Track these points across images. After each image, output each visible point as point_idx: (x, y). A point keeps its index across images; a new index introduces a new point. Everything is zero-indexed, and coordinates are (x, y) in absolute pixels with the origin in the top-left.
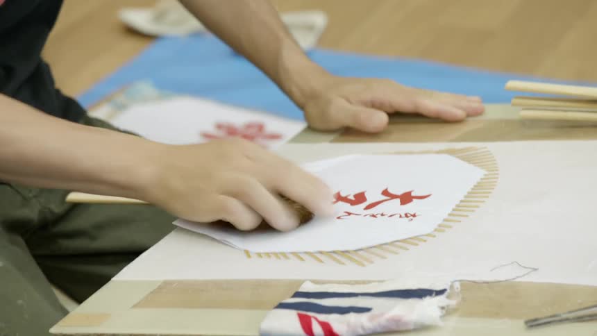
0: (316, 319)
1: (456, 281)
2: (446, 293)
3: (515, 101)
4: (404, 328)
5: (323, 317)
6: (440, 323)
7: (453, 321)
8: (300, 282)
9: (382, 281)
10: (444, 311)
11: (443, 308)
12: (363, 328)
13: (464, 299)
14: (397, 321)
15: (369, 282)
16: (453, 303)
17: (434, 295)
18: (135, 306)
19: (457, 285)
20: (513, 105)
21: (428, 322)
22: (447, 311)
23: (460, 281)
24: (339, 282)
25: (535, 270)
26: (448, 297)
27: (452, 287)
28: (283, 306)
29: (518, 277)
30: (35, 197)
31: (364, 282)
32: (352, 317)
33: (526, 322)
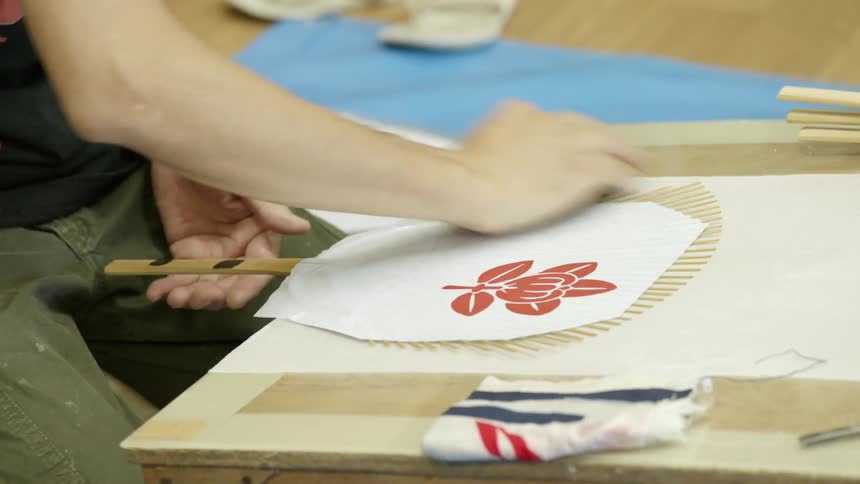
0: (503, 431)
1: (706, 377)
2: (692, 396)
3: (792, 116)
4: (630, 445)
5: (513, 428)
6: (684, 439)
7: (702, 435)
8: (480, 378)
9: (598, 377)
10: (689, 422)
11: (687, 417)
12: (571, 444)
13: (717, 404)
14: (621, 435)
15: (580, 378)
16: (701, 409)
17: (674, 397)
18: (243, 410)
19: (708, 383)
20: (790, 122)
21: (665, 437)
22: (693, 421)
23: (713, 378)
24: (535, 378)
25: (821, 361)
26: (696, 401)
27: (700, 386)
28: (455, 411)
29: (796, 372)
30: (91, 252)
31: (571, 378)
32: (555, 428)
33: (803, 439)
